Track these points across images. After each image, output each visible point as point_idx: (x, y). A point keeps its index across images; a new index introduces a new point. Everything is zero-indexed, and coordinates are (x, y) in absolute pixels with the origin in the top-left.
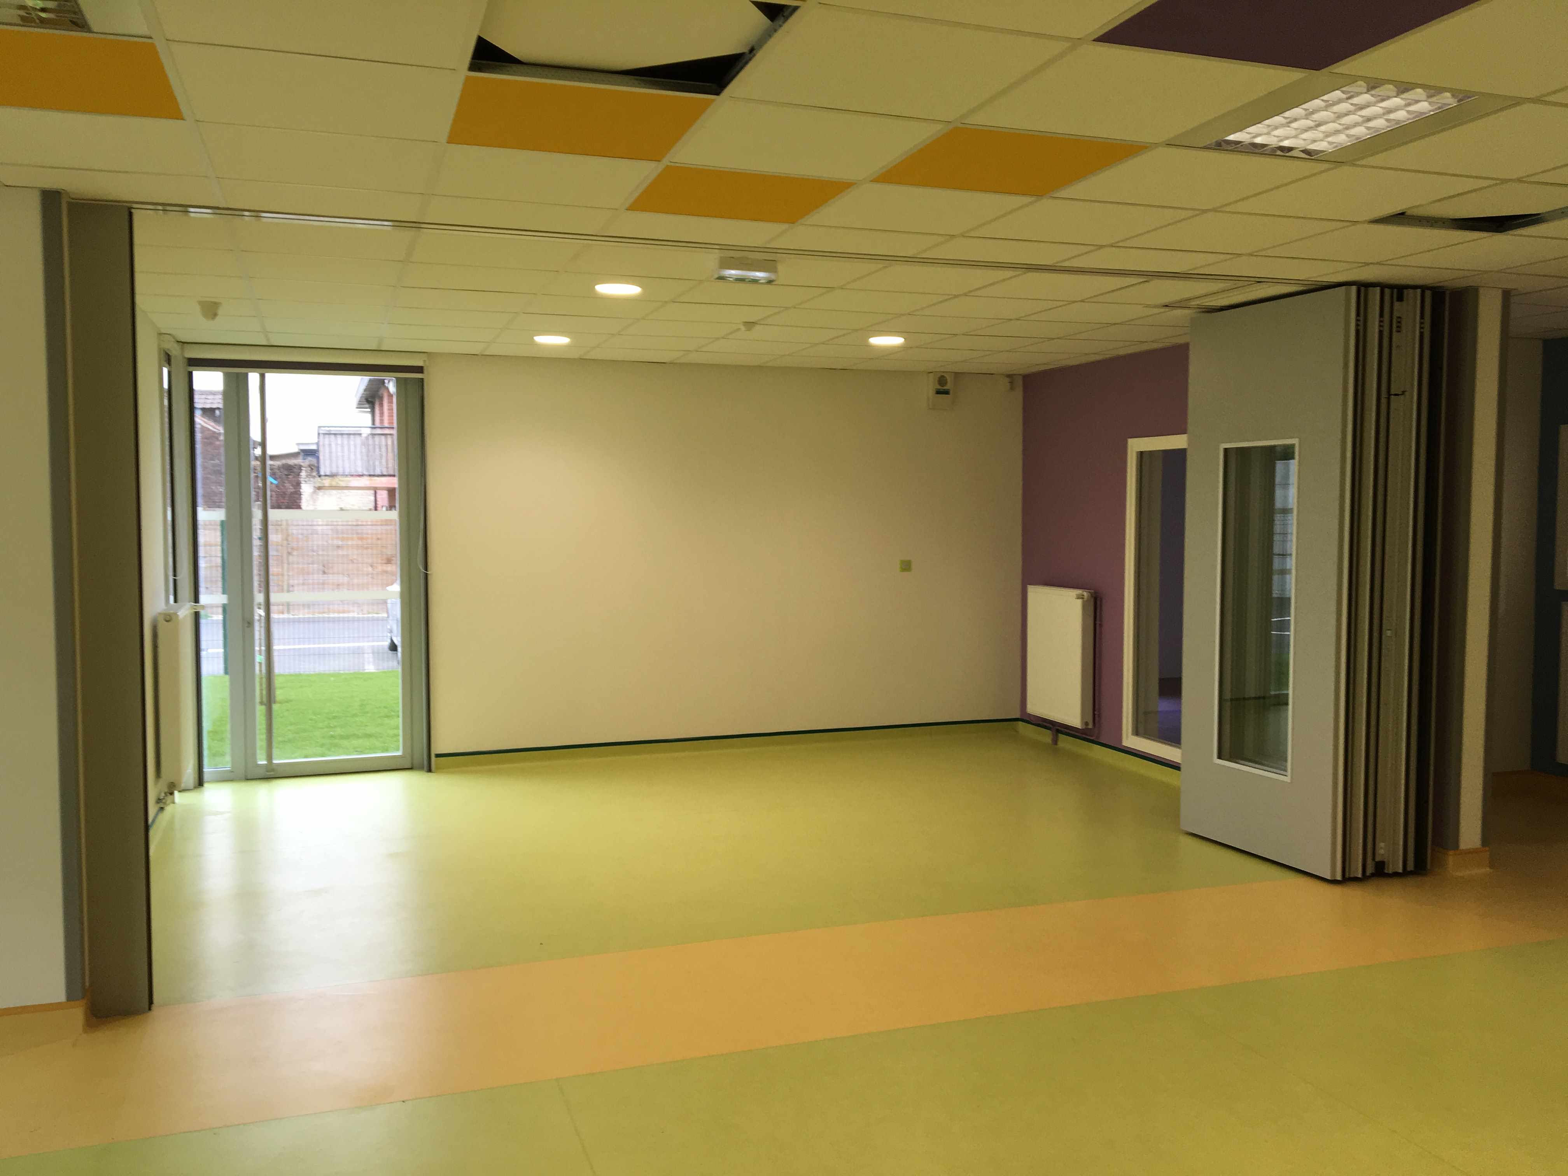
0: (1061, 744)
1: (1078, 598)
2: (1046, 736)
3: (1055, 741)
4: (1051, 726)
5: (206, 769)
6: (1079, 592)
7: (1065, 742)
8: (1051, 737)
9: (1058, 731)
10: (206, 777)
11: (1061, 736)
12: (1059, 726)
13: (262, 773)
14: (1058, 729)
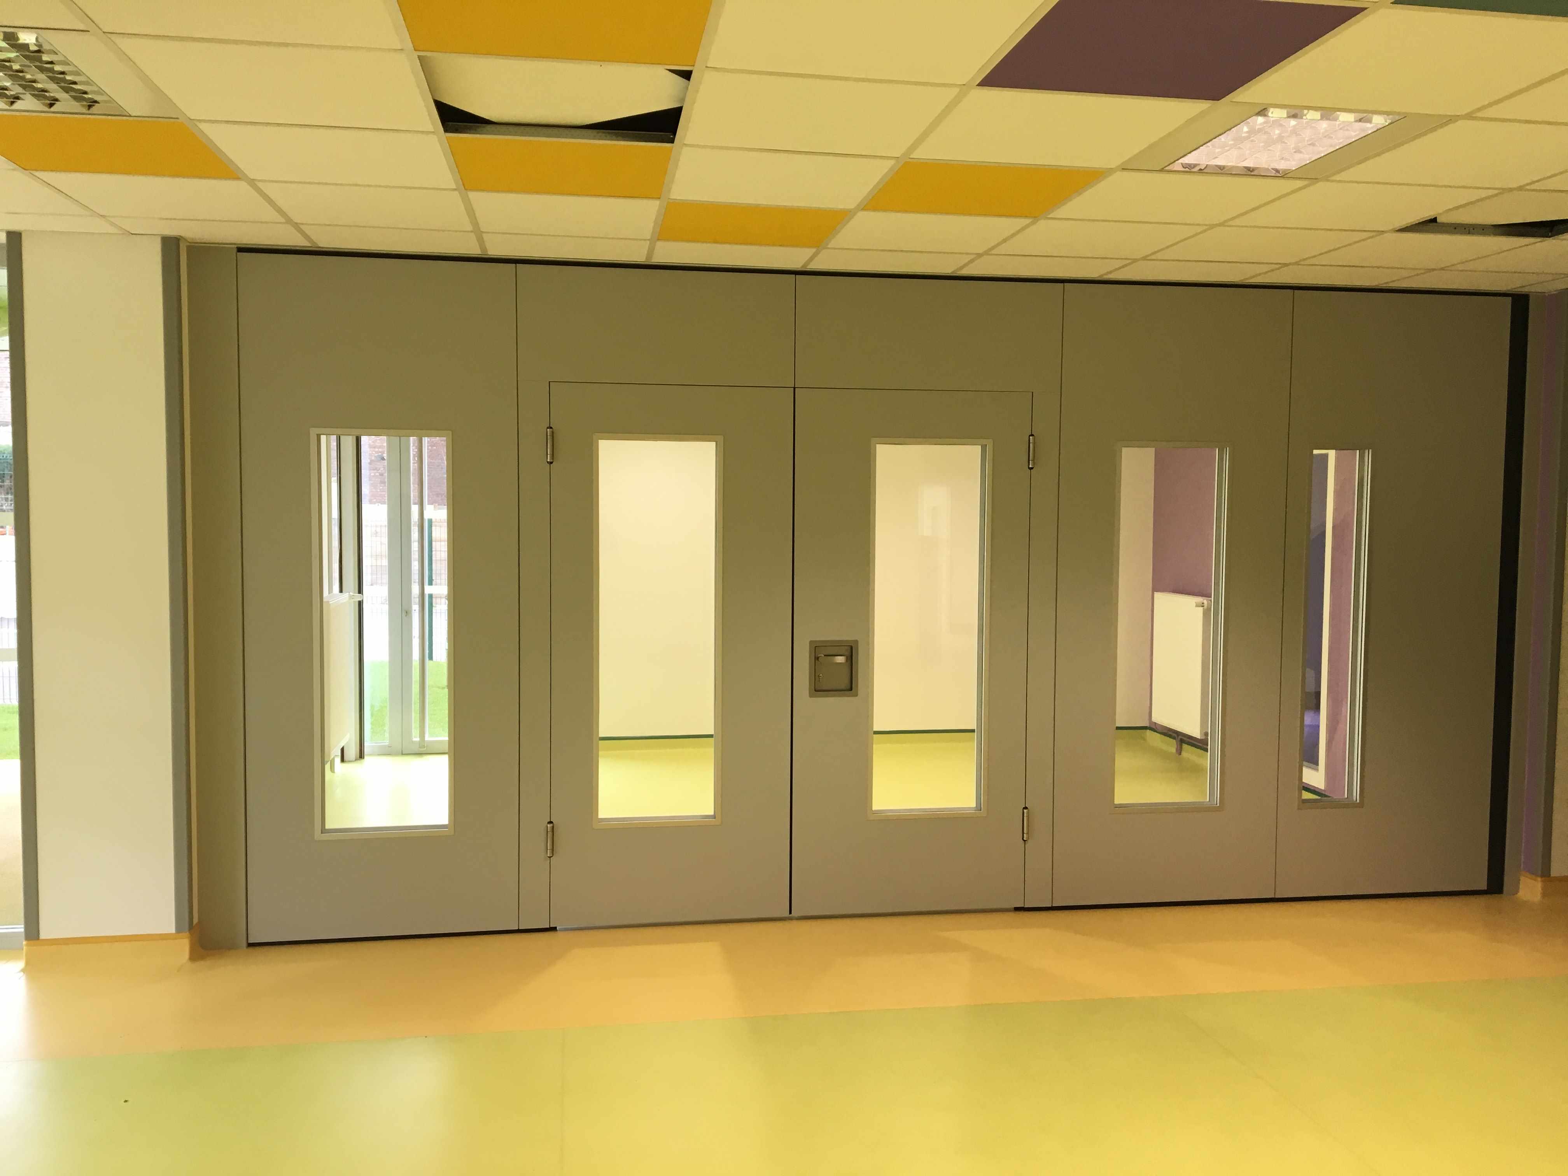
0: (1184, 754)
1: (1197, 606)
2: (1170, 746)
3: (1179, 751)
4: (1176, 735)
5: (367, 744)
6: (1200, 599)
7: (1189, 752)
8: (1175, 746)
9: (1182, 741)
10: (367, 750)
11: (1185, 746)
12: (1183, 736)
13: (416, 749)
14: (1182, 739)
